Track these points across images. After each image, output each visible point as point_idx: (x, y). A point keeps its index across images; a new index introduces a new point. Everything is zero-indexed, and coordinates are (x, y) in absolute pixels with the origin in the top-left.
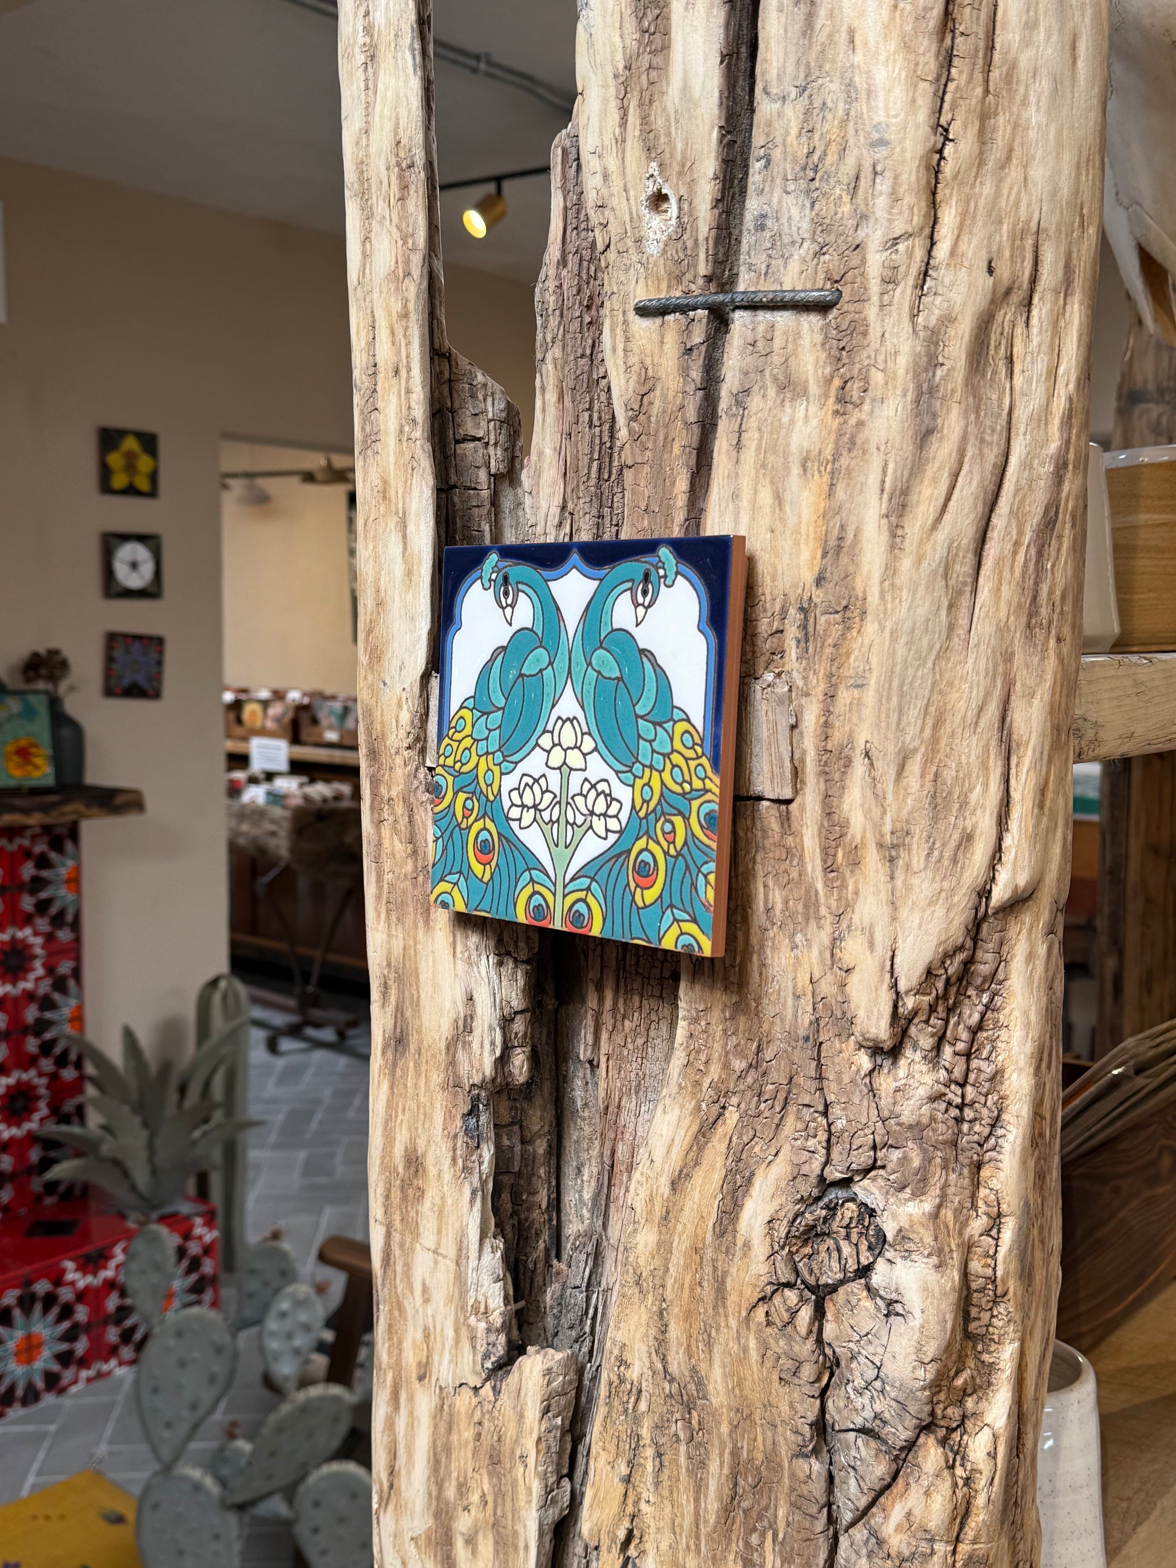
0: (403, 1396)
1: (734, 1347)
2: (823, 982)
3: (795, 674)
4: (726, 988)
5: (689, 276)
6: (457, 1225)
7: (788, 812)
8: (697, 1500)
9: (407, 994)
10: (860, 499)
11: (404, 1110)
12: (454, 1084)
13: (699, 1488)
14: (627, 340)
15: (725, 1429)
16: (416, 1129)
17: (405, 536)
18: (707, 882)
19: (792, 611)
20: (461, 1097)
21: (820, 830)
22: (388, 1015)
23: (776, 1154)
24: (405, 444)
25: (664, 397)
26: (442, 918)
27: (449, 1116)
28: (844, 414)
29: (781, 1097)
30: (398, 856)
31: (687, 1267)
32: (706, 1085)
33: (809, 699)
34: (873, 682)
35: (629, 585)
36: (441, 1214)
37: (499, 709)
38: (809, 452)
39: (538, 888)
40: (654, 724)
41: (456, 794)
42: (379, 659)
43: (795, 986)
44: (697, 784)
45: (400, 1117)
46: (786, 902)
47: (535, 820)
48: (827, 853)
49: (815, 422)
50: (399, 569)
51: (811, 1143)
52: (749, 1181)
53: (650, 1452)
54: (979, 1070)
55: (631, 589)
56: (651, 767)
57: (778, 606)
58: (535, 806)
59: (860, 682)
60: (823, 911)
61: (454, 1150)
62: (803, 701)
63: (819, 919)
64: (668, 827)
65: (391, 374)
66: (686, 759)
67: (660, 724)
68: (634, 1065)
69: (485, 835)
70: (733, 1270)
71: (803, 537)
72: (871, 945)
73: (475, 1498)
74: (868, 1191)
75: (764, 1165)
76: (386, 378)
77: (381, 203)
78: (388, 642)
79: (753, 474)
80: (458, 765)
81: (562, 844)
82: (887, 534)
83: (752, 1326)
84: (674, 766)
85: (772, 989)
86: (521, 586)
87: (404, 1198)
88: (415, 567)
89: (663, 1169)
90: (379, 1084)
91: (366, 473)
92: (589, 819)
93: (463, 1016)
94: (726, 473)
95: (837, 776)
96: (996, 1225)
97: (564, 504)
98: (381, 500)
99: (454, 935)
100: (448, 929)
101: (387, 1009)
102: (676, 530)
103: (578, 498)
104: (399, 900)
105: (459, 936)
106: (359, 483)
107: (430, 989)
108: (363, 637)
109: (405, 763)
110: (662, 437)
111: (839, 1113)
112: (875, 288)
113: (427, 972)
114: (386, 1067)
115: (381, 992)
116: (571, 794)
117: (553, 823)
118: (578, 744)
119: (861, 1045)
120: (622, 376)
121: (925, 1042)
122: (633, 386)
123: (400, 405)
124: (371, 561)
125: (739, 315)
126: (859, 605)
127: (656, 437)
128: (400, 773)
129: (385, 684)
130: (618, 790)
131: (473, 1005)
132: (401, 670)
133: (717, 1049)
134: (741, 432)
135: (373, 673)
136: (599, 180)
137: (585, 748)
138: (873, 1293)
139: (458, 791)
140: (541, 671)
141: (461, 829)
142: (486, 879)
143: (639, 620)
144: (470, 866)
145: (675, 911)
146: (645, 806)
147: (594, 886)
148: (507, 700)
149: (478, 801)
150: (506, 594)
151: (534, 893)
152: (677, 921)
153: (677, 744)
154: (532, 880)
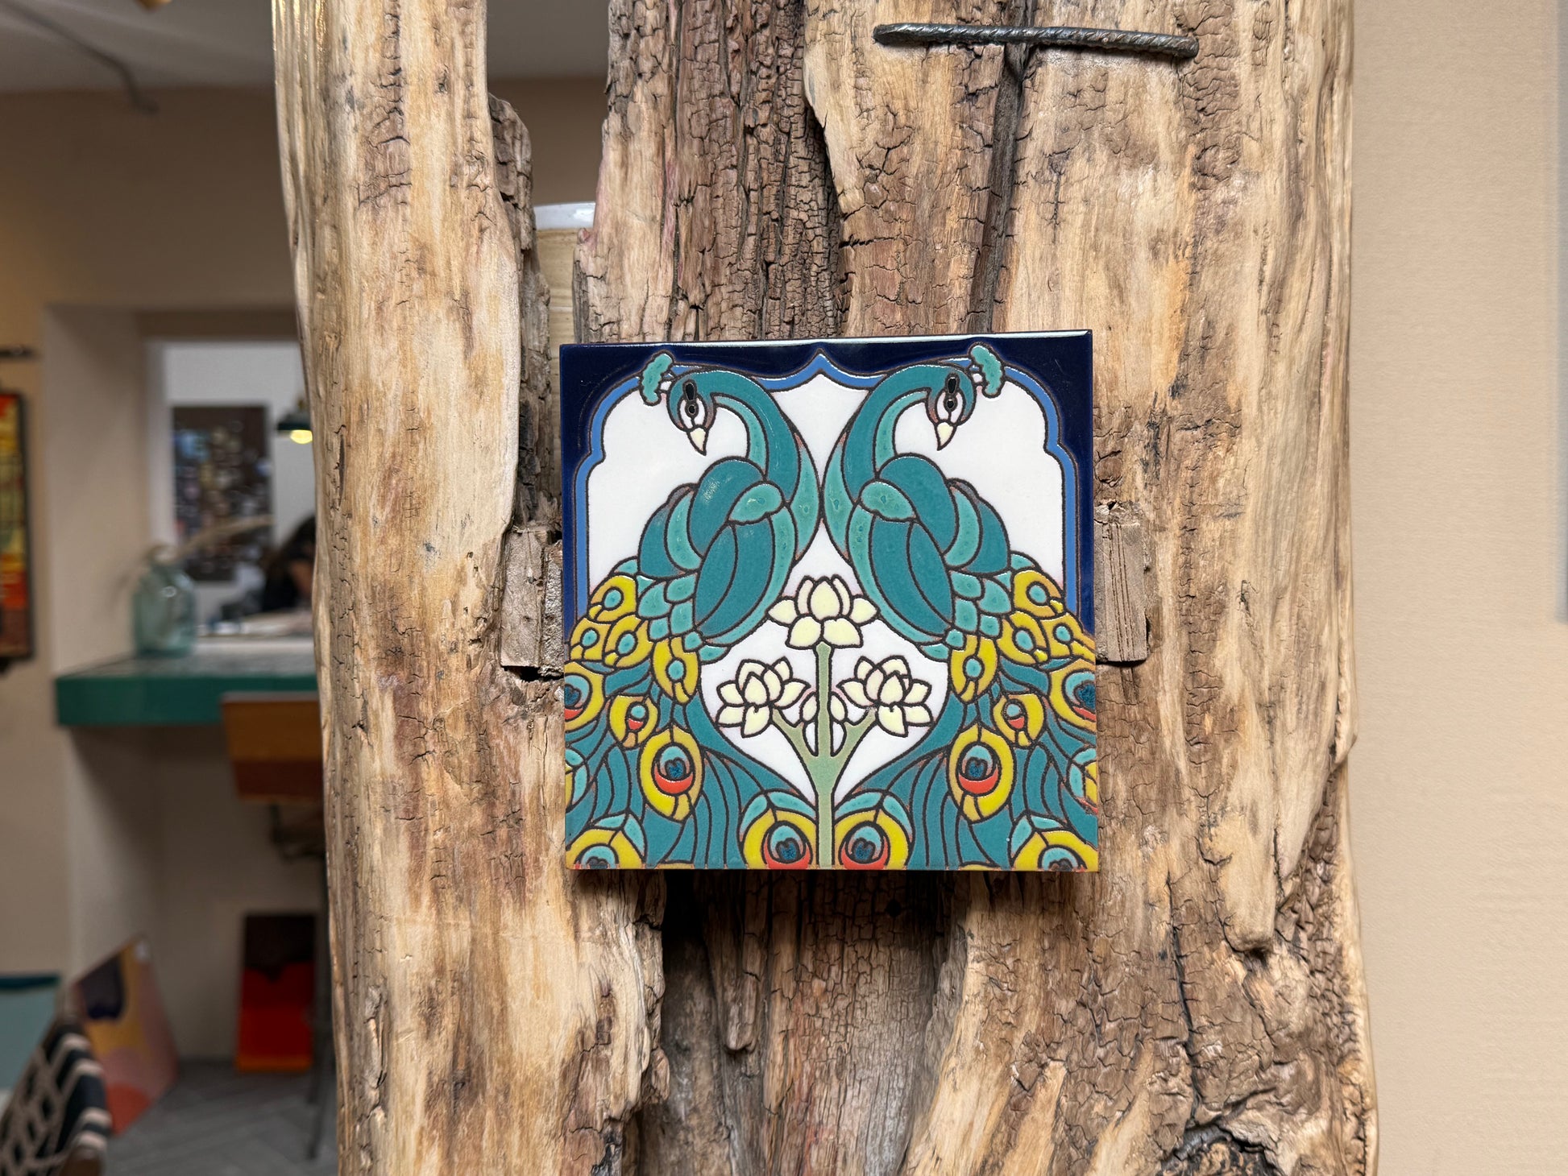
2: (1187, 881)
3: (1143, 505)
4: (1043, 910)
7: (1135, 676)
9: (479, 1007)
10: (1233, 290)
12: (573, 1128)
14: (860, 74)
17: (467, 329)
18: (1086, 775)
19: (1138, 427)
20: (590, 1142)
21: (1182, 694)
22: (440, 1047)
23: (1129, 1108)
25: (930, 156)
26: (551, 888)
28: (1203, 188)
29: (1129, 1035)
30: (454, 803)
32: (1019, 1038)
33: (1163, 535)
34: (1249, 510)
35: (923, 395)
37: (689, 572)
38: (1160, 231)
39: (782, 816)
40: (979, 576)
41: (609, 700)
42: (416, 511)
43: (1146, 893)
44: (1059, 649)
46: (1132, 789)
47: (771, 722)
48: (1190, 723)
49: (1169, 196)
50: (456, 376)
52: (1090, 1152)
54: (1325, 953)
55: (925, 401)
56: (979, 634)
57: (1116, 422)
58: (770, 704)
59: (1233, 511)
60: (1187, 793)
62: (1157, 537)
63: (1179, 803)
64: (1013, 710)
65: (432, 85)
66: (1038, 619)
67: (990, 577)
68: (834, 1037)
69: (673, 753)
71: (1156, 335)
72: (1254, 828)
74: (1255, 1124)
75: (1111, 1126)
76: (422, 90)
78: (435, 486)
79: (1078, 254)
80: (611, 658)
81: (824, 750)
82: (1265, 333)
84: (1016, 630)
85: (1112, 900)
86: (719, 400)
88: (490, 374)
89: (956, 1166)
90: (419, 1154)
91: (377, 231)
92: (873, 711)
93: (593, 1021)
94: (1037, 255)
95: (1205, 625)
96: (1362, 1124)
97: (678, 293)
98: (415, 274)
99: (574, 908)
100: (562, 900)
101: (436, 1039)
102: (954, 326)
103: (715, 285)
104: (460, 870)
105: (584, 907)
106: (359, 246)
107: (529, 994)
108: (376, 478)
109: (469, 665)
110: (926, 204)
111: (1213, 1037)
112: (1245, 42)
113: (523, 969)
114: (434, 1127)
115: (422, 1014)
116: (836, 681)
117: (807, 723)
118: (845, 611)
119: (1235, 951)
120: (853, 122)
121: (1289, 933)
122: (871, 135)
123: (453, 136)
124: (395, 364)
125: (1052, 55)
126: (1229, 417)
127: (914, 205)
128: (459, 679)
129: (429, 548)
130: (922, 667)
131: (611, 1003)
132: (463, 525)
133: (1032, 991)
134: (1057, 203)
135: (400, 531)
137: (857, 616)
139: (615, 695)
140: (768, 515)
141: (623, 749)
142: (680, 815)
143: (943, 443)
144: (646, 801)
145: (1033, 818)
146: (972, 685)
147: (889, 801)
148: (704, 558)
149: (657, 705)
150: (692, 411)
151: (778, 824)
152: (1040, 832)
153: (1021, 600)
154: (771, 806)
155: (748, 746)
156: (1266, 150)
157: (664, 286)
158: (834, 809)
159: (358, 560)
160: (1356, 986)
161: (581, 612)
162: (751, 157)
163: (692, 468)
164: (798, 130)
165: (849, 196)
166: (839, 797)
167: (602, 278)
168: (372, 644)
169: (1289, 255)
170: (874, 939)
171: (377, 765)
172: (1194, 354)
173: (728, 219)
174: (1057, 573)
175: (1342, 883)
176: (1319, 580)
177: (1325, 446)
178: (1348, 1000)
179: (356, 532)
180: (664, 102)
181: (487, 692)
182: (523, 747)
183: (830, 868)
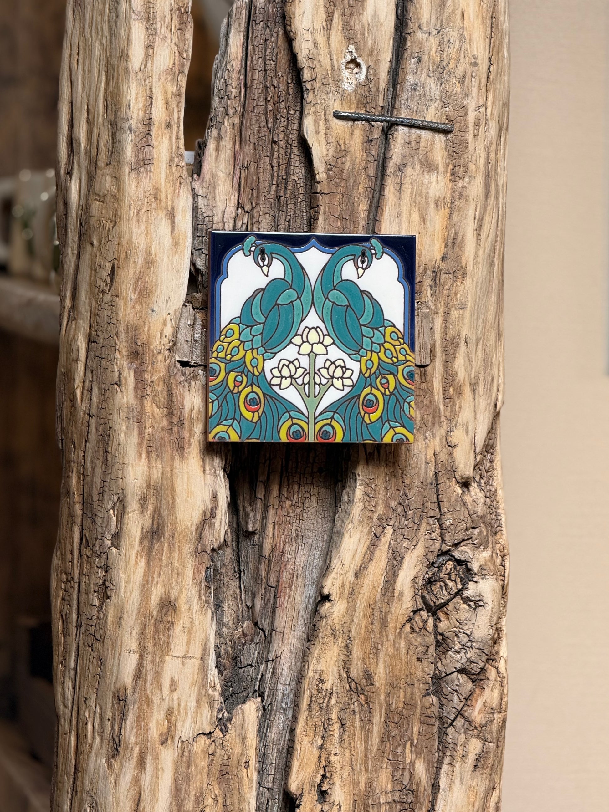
0: (149, 759)
1: (391, 650)
2: (441, 454)
3: (430, 303)
4: (387, 465)
5: (373, 104)
6: (203, 636)
7: (425, 371)
8: (366, 742)
9: (164, 501)
10: (465, 221)
11: (159, 575)
12: (199, 552)
13: (368, 733)
14: (327, 129)
15: (382, 697)
16: (170, 585)
17: (173, 222)
18: (410, 406)
19: (429, 272)
20: (205, 558)
21: (442, 379)
22: (147, 517)
23: (417, 545)
25: (353, 162)
26: (194, 451)
27: (196, 571)
28: (455, 181)
29: (418, 515)
30: (157, 416)
31: (364, 616)
32: (375, 518)
33: (437, 315)
34: (469, 307)
35: (353, 257)
36: (190, 632)
37: (260, 324)
38: (439, 197)
39: (295, 421)
40: (372, 329)
41: (227, 374)
42: (148, 296)
43: (426, 458)
45: (156, 579)
46: (423, 416)
47: (291, 384)
48: (445, 390)
49: (442, 184)
50: (167, 241)
51: (434, 536)
52: (401, 562)
53: (337, 726)
54: (490, 490)
55: (353, 259)
56: (372, 351)
57: (421, 270)
58: (291, 377)
59: (463, 307)
60: (443, 418)
61: (200, 591)
62: (435, 316)
63: (440, 423)
64: (384, 381)
65: (163, 126)
66: (394, 346)
67: (377, 329)
69: (252, 395)
70: (393, 610)
71: (436, 237)
72: (467, 432)
73: (209, 801)
74: (464, 552)
75: (410, 552)
76: (160, 127)
77: (164, 29)
78: (157, 285)
79: (409, 204)
80: (229, 357)
81: (312, 395)
82: (475, 238)
83: (403, 636)
84: (386, 350)
85: (413, 461)
86: (274, 255)
87: (157, 631)
88: (181, 241)
89: (350, 568)
90: (136, 562)
91: (139, 182)
92: (331, 380)
93: (209, 507)
94: (393, 203)
95: (452, 352)
96: (503, 561)
97: (239, 205)
98: (153, 200)
99: (203, 460)
100: (199, 457)
101: (146, 514)
102: (361, 229)
103: (257, 204)
104: (158, 444)
105: (207, 460)
106: (131, 187)
107: (185, 495)
108: (132, 281)
109: (165, 360)
110: (351, 181)
111: (449, 516)
112: (471, 126)
113: (183, 485)
114: (143, 551)
115: (141, 504)
116: (317, 368)
117: (305, 385)
118: (321, 341)
119: (458, 483)
120: (324, 147)
121: (477, 478)
122: (331, 153)
123: (171, 145)
124: (143, 235)
125: (400, 128)
126: (462, 270)
127: (347, 181)
128: (161, 365)
129: (153, 311)
130: (350, 363)
131: (216, 501)
132: (167, 302)
133: (381, 499)
134: (401, 184)
135: (141, 304)
136: (310, 45)
137: (326, 343)
138: (466, 600)
139: (230, 372)
140: (292, 302)
141: (233, 394)
142: (255, 420)
143: (360, 275)
144: (241, 414)
145: (391, 423)
146: (369, 371)
147: (336, 416)
148: (266, 318)
149: (246, 376)
150: (263, 259)
151: (293, 424)
152: (393, 428)
153: (388, 338)
154: (291, 417)
155: (282, 393)
156: (477, 168)
157: (233, 202)
158: (315, 418)
159: (121, 314)
160: (502, 506)
162: (276, 153)
163: (262, 282)
164: (295, 143)
165: (321, 175)
166: (317, 414)
167: (206, 197)
168: (125, 350)
169: (485, 209)
170: (312, 484)
171: (125, 400)
172: (450, 245)
173: (264, 177)
175: (497, 464)
176: (492, 336)
177: (495, 282)
178: (498, 511)
179: (121, 303)
180: (237, 127)
181: (173, 371)
182: (186, 394)
183: (313, 441)
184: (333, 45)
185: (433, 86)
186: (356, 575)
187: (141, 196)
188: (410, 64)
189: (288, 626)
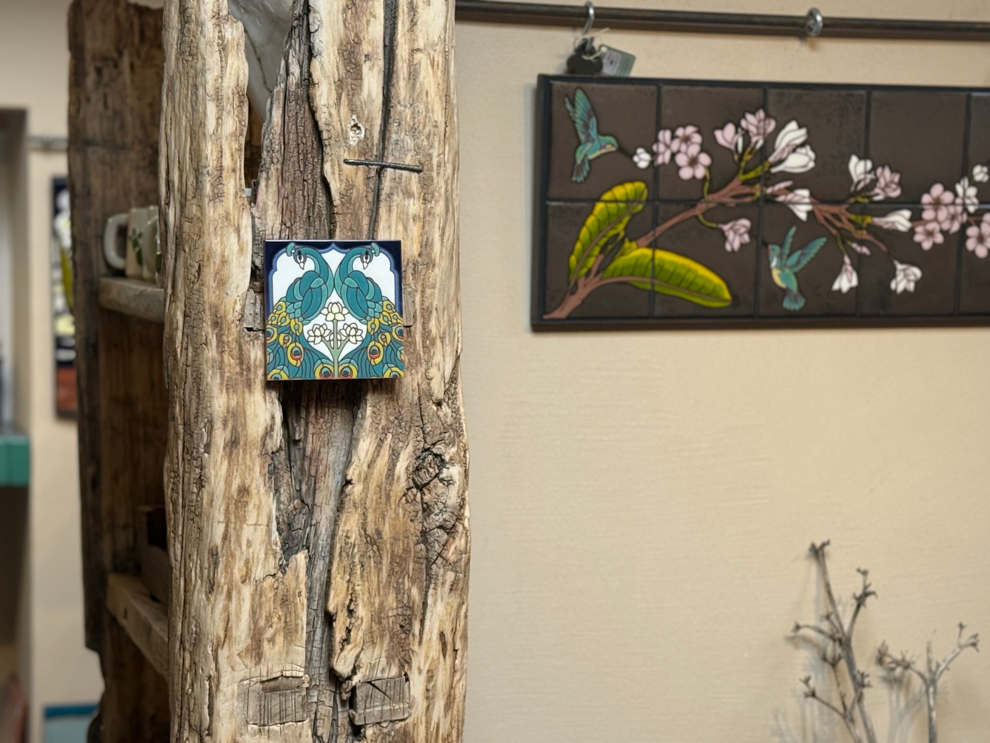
0: (234, 593)
1: (393, 515)
2: (422, 384)
3: (412, 285)
4: (387, 393)
5: (370, 154)
6: (268, 510)
7: (410, 329)
8: (378, 576)
9: (238, 421)
10: (433, 230)
11: (237, 470)
12: (263, 454)
13: (379, 570)
14: (340, 171)
15: (388, 546)
16: (245, 477)
17: (239, 235)
18: (401, 353)
19: (410, 264)
20: (267, 458)
21: (421, 335)
22: (228, 432)
23: (408, 445)
24: (238, 199)
25: (358, 192)
26: (258, 387)
27: (262, 467)
28: (425, 204)
29: (408, 425)
30: (232, 365)
31: (375, 493)
32: (380, 427)
33: (417, 293)
34: (437, 286)
35: (360, 255)
36: (259, 508)
37: (299, 301)
38: (415, 215)
39: (325, 365)
40: (374, 302)
41: (279, 335)
42: (224, 284)
43: (412, 387)
44: (394, 321)
45: (235, 474)
46: (409, 360)
47: (322, 340)
48: (424, 342)
49: (417, 206)
50: (236, 248)
51: (419, 438)
52: (398, 456)
53: (359, 567)
54: (455, 407)
55: (360, 257)
56: (374, 317)
57: (406, 263)
58: (321, 336)
59: (433, 287)
60: (423, 361)
61: (265, 480)
62: (415, 293)
63: (421, 363)
64: (383, 337)
65: (230, 171)
66: (389, 313)
67: (377, 302)
68: (326, 434)
69: (296, 349)
70: (393, 488)
71: (415, 241)
72: (439, 369)
73: (275, 620)
74: (439, 449)
75: (403, 449)
76: (228, 172)
77: (229, 106)
78: (229, 277)
79: (396, 219)
80: (279, 324)
81: (336, 348)
82: (440, 241)
83: (401, 505)
84: (384, 316)
85: (404, 390)
86: (307, 255)
87: (237, 507)
88: (245, 247)
89: (364, 461)
90: (221, 463)
91: (215, 208)
92: (348, 337)
93: (269, 424)
94: (385, 219)
95: (427, 316)
96: (465, 453)
97: (283, 223)
98: (225, 220)
99: (264, 393)
100: (261, 391)
101: (227, 430)
102: (364, 237)
103: (295, 222)
104: (234, 383)
105: (267, 393)
106: (209, 212)
107: (252, 417)
108: (213, 275)
109: (237, 326)
110: (357, 205)
111: (429, 425)
112: (435, 167)
113: (251, 410)
114: (226, 455)
115: (223, 423)
116: (338, 329)
117: (331, 341)
118: (341, 311)
119: (434, 403)
120: (338, 183)
121: (447, 400)
122: (343, 187)
123: (236, 184)
124: (219, 245)
125: (389, 169)
126: (432, 262)
127: (354, 205)
128: (234, 331)
129: (227, 294)
131: (274, 420)
132: (237, 288)
133: (383, 415)
134: (390, 206)
135: (219, 290)
136: (327, 115)
137: (344, 313)
138: (442, 480)
139: (280, 333)
140: (320, 286)
141: (283, 348)
142: (298, 365)
143: (365, 268)
144: (289, 362)
145: (388, 364)
146: (373, 330)
147: (352, 361)
149: (292, 336)
150: (300, 258)
151: (324, 367)
152: (390, 368)
153: (385, 309)
154: (322, 363)
155: (316, 347)
156: (440, 195)
157: (279, 221)
159: (206, 297)
160: (463, 417)
161: (271, 311)
162: (306, 188)
163: (300, 273)
164: (319, 181)
165: (337, 202)
167: (260, 218)
168: (209, 321)
169: (445, 222)
170: (337, 407)
171: (210, 354)
172: (424, 246)
173: (299, 204)
174: (394, 303)
175: (459, 390)
176: (454, 306)
177: (454, 270)
178: (461, 421)
179: (205, 290)
180: (280, 171)
181: (242, 334)
182: (251, 349)
184: (342, 115)
185: (409, 141)
186: (369, 466)
187: (217, 217)
188: (394, 127)
189: (324, 501)
